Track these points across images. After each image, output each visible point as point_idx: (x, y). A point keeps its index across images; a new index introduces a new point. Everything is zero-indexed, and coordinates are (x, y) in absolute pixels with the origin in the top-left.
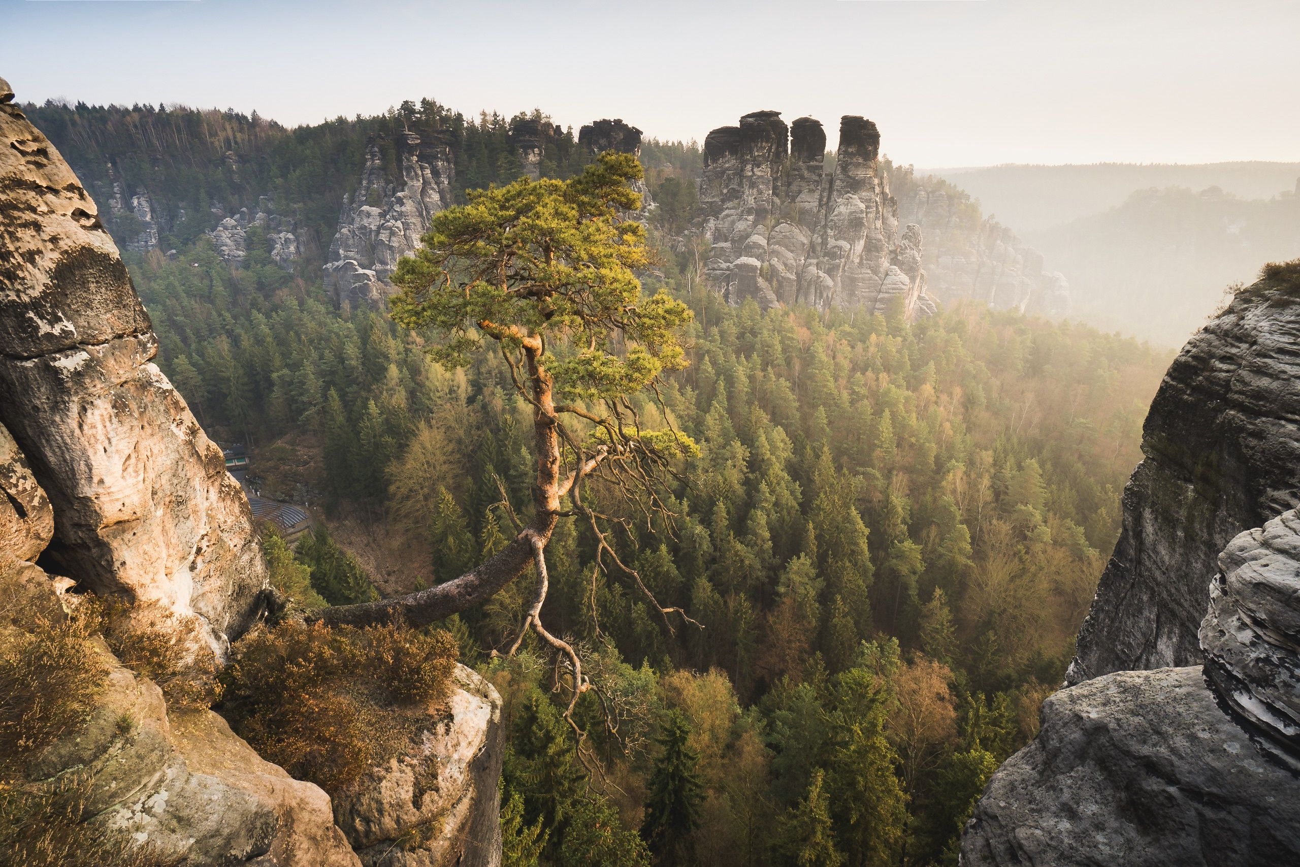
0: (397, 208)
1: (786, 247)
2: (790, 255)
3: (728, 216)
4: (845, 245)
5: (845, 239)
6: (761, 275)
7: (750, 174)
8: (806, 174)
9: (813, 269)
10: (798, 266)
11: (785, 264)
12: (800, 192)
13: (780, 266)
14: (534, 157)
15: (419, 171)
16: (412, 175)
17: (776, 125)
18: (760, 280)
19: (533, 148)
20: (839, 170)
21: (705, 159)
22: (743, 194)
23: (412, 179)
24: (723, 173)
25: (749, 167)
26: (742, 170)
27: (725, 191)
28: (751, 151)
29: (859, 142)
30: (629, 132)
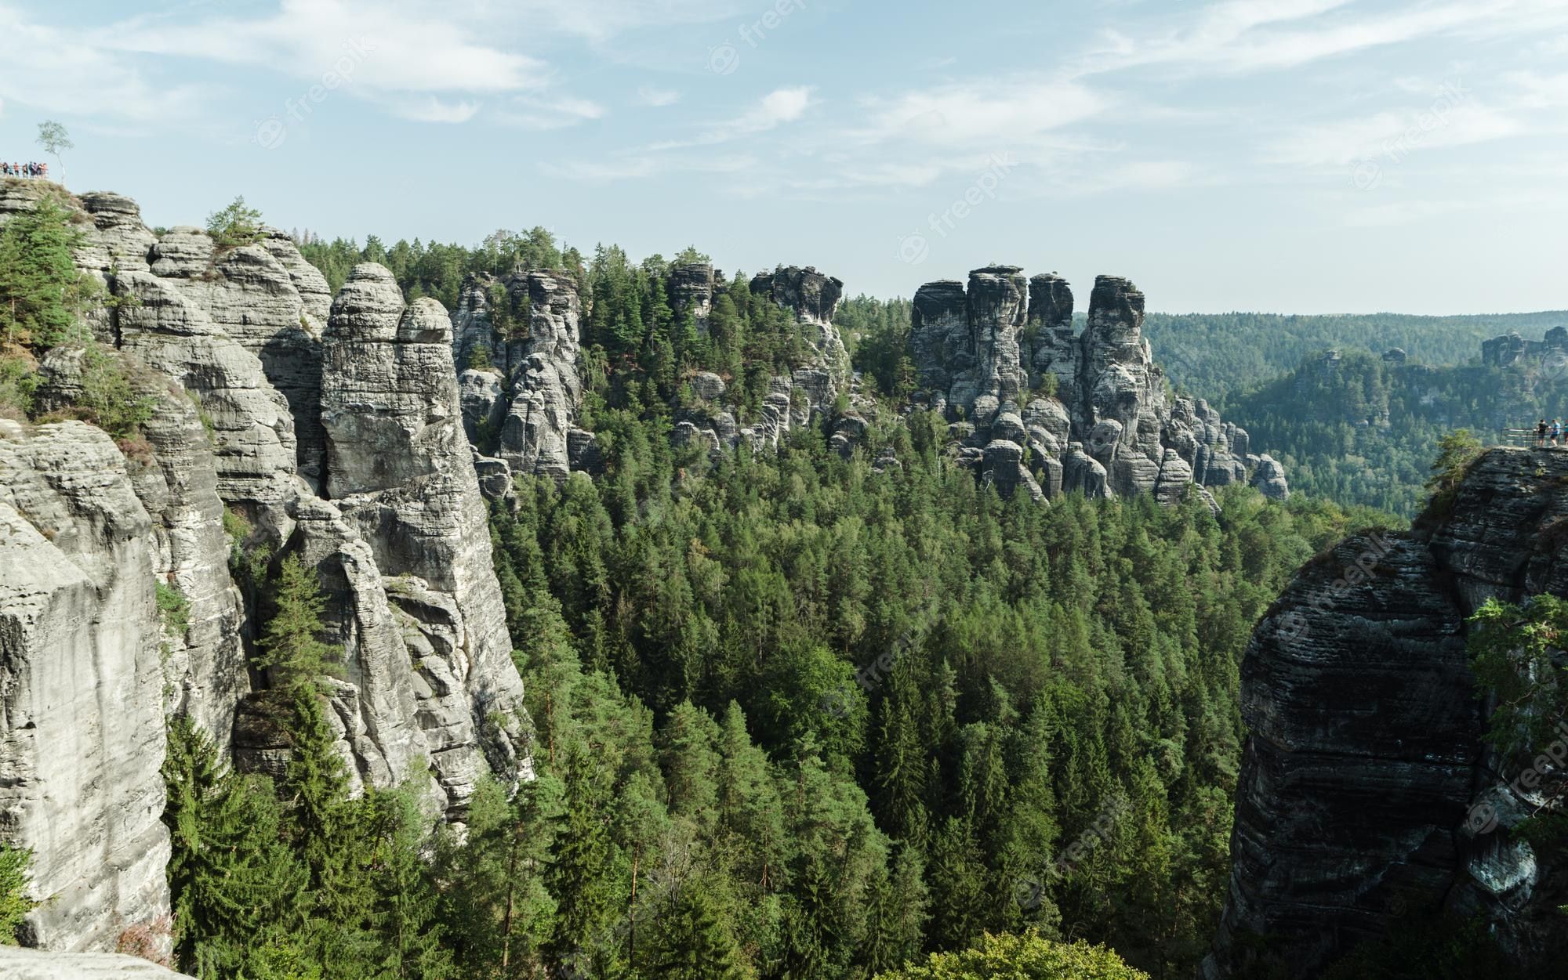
0: (533, 373)
1: (1046, 426)
2: (1052, 438)
3: (961, 389)
4: (1117, 425)
5: (1115, 418)
6: (1022, 462)
7: (989, 338)
8: (1055, 340)
9: (1081, 454)
10: (1062, 449)
11: (1048, 448)
12: (1050, 361)
13: (1043, 451)
14: (702, 311)
15: (553, 325)
16: (544, 329)
17: (1020, 283)
18: (1022, 467)
19: (701, 298)
20: (1097, 337)
21: (916, 318)
22: (979, 362)
23: (543, 335)
24: (944, 335)
25: (987, 331)
26: (973, 333)
27: (949, 358)
28: (990, 312)
29: (1123, 305)
30: (827, 283)
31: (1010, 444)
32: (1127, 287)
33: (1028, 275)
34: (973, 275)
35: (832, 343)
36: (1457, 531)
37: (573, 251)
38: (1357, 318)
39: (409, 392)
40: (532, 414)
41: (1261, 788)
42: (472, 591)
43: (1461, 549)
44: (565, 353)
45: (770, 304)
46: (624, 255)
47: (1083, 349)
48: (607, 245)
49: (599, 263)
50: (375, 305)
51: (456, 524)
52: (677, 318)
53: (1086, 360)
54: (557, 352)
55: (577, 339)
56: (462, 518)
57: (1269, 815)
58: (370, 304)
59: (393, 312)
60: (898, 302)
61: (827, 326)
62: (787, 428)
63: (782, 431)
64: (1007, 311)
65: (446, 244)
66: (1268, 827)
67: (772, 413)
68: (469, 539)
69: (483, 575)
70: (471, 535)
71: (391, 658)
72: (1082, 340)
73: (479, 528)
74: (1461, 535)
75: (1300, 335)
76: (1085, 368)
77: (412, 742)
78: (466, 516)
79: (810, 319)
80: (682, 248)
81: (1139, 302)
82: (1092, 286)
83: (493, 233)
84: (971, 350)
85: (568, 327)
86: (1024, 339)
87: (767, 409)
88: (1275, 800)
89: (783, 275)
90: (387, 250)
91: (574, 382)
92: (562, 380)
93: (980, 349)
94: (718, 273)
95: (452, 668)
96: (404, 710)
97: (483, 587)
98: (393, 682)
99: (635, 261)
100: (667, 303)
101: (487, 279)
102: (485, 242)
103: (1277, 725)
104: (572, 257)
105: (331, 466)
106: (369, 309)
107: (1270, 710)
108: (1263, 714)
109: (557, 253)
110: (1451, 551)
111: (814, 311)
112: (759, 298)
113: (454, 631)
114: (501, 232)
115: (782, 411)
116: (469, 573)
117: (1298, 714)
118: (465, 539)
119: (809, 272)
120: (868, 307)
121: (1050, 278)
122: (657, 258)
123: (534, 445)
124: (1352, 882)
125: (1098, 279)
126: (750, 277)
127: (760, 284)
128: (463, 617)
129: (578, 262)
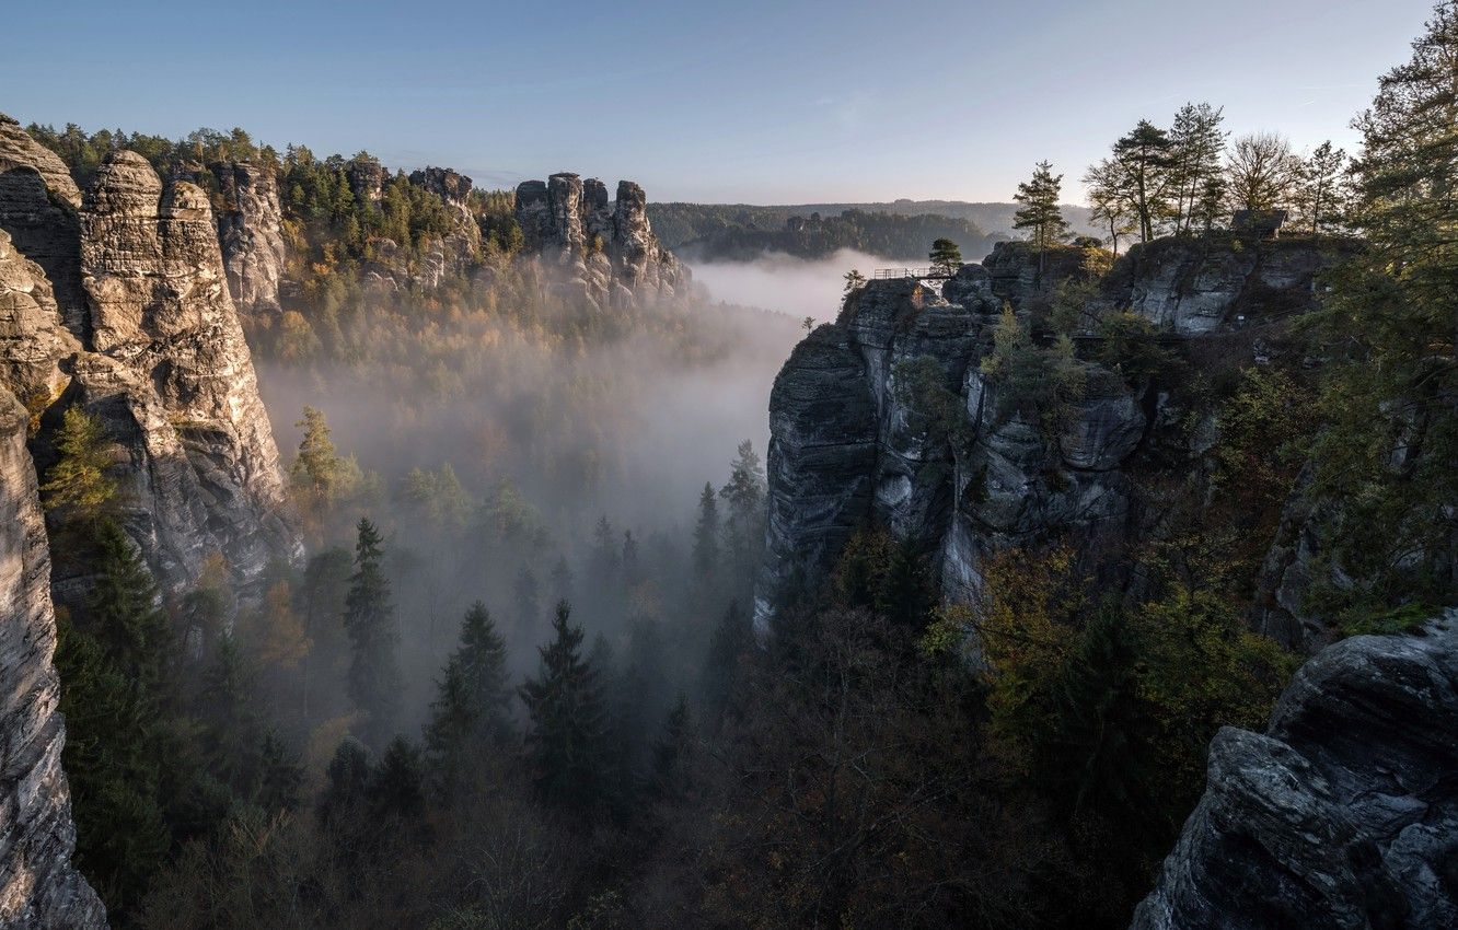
0: (245, 239)
1: (599, 269)
3: (549, 247)
4: (636, 267)
6: (587, 291)
7: (563, 216)
8: (599, 218)
10: (608, 282)
11: (600, 281)
12: (597, 231)
13: (598, 283)
14: (374, 195)
15: (259, 203)
16: (251, 205)
17: (578, 182)
18: (588, 294)
19: (375, 187)
20: (621, 216)
21: (518, 204)
22: (557, 231)
23: (249, 210)
24: (536, 214)
25: (562, 212)
26: (553, 213)
27: (540, 228)
28: (563, 200)
29: (633, 198)
30: (461, 179)
31: (580, 280)
32: (636, 188)
33: (582, 179)
34: (551, 177)
35: (468, 219)
36: (861, 323)
37: (269, 148)
38: (730, 206)
39: (176, 258)
40: (247, 270)
41: (786, 470)
42: (245, 414)
43: (863, 332)
44: (270, 223)
45: (424, 192)
46: (310, 152)
47: (614, 223)
48: (297, 145)
49: (291, 158)
50: (136, 187)
51: (228, 362)
52: (358, 200)
53: (617, 231)
54: (264, 223)
55: (279, 214)
56: (233, 359)
57: (792, 484)
58: (129, 186)
59: (154, 193)
60: (499, 192)
61: (463, 207)
62: (442, 274)
63: (439, 275)
64: (573, 200)
65: (150, 135)
66: (791, 491)
67: (432, 265)
68: (240, 374)
69: (251, 400)
70: (241, 371)
71: (182, 480)
72: (613, 218)
73: (246, 364)
74: (864, 325)
75: (707, 215)
76: (616, 234)
77: (205, 544)
78: (236, 356)
79: (452, 203)
80: (357, 151)
81: (642, 196)
82: (617, 186)
83: (197, 130)
84: (553, 224)
85: (271, 204)
86: (583, 218)
87: (428, 263)
88: (795, 475)
89: (431, 172)
90: (89, 137)
91: (278, 243)
92: (270, 243)
93: (559, 223)
94: (385, 169)
95: (233, 477)
96: (197, 520)
97: (253, 409)
98: (185, 499)
99: (321, 156)
100: (349, 189)
101: (195, 165)
102: (190, 136)
103: (793, 435)
104: (268, 152)
105: (95, 324)
106: (128, 190)
107: (789, 427)
108: (784, 430)
109: (256, 149)
110: (858, 333)
111: (454, 197)
112: (416, 188)
113: (232, 448)
114: (203, 131)
115: (439, 263)
116: (242, 400)
117: (803, 428)
118: (237, 374)
119: (449, 171)
120: (482, 196)
121: (595, 181)
122: (338, 157)
123: (251, 293)
124: (830, 512)
125: (621, 182)
126: (408, 173)
127: (417, 178)
128: (240, 435)
129: (274, 156)
